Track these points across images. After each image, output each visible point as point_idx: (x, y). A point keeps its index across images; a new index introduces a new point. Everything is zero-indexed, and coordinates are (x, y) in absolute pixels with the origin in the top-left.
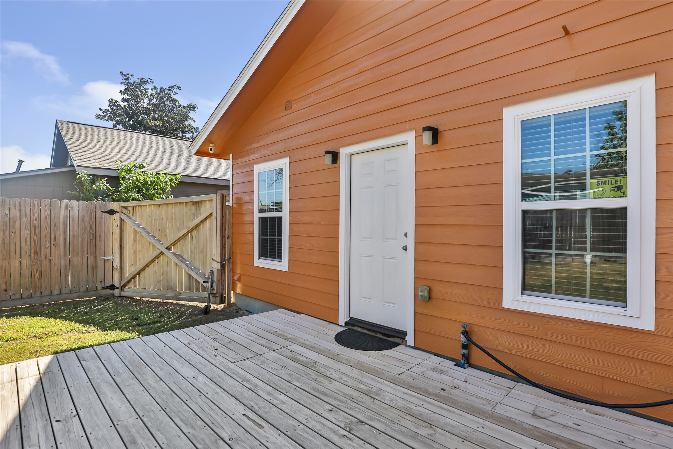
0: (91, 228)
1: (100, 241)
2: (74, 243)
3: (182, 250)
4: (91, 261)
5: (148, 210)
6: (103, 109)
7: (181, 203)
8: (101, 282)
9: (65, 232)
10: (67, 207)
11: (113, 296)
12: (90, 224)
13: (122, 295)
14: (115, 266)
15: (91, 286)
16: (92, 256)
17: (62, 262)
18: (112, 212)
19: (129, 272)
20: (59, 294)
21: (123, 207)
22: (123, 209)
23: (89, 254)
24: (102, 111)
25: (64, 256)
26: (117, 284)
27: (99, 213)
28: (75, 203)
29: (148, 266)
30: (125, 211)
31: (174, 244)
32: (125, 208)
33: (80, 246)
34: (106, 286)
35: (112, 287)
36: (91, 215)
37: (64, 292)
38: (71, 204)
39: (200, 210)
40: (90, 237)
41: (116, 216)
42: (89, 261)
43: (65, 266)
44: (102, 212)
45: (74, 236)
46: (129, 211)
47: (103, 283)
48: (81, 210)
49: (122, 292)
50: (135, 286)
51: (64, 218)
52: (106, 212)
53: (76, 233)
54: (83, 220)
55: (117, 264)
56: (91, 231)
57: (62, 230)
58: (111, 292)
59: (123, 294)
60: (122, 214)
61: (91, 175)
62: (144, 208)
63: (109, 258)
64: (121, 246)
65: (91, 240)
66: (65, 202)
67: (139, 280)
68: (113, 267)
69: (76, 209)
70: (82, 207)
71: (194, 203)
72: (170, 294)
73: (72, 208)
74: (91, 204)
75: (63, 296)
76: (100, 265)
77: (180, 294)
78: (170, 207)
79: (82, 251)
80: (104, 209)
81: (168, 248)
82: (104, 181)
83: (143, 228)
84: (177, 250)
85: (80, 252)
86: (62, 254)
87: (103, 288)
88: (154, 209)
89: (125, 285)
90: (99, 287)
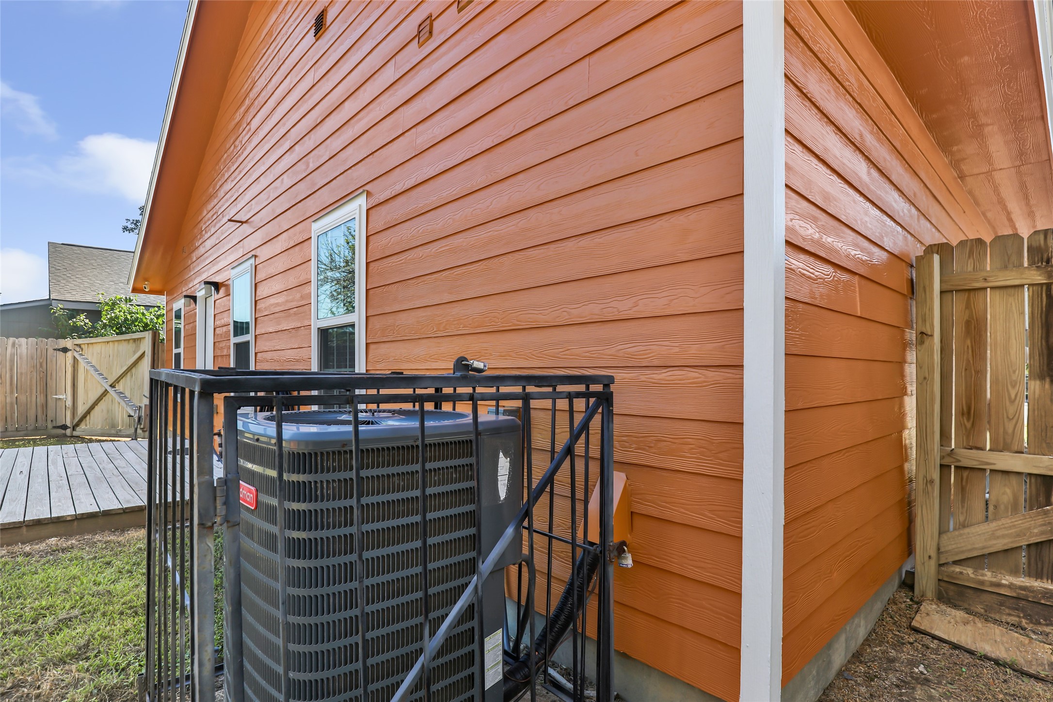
0: (41, 366)
1: (51, 379)
2: (21, 381)
3: (124, 388)
4: (41, 399)
5: (97, 348)
6: (131, 220)
7: (125, 340)
8: (52, 421)
9: (11, 369)
10: (14, 344)
11: (65, 436)
12: (39, 361)
13: (74, 435)
14: (67, 406)
15: (40, 425)
16: (42, 395)
17: (8, 400)
18: (65, 350)
19: (81, 410)
20: (4, 432)
21: (77, 345)
22: (75, 346)
23: (38, 392)
24: (129, 223)
25: (10, 394)
26: (69, 424)
27: (50, 351)
28: (23, 340)
29: (97, 405)
30: (78, 349)
31: (118, 380)
32: (79, 345)
33: (28, 384)
34: (57, 425)
35: (65, 427)
36: (42, 353)
37: (10, 429)
38: (19, 342)
39: (139, 347)
40: (40, 376)
41: (69, 354)
42: (38, 399)
43: (12, 404)
44: (54, 350)
45: (21, 374)
46: (82, 350)
47: (54, 422)
48: (29, 347)
49: (74, 432)
50: (86, 425)
51: (11, 355)
52: (59, 350)
53: (24, 371)
54: (32, 358)
55: (69, 403)
56: (41, 369)
57: (8, 368)
58: (64, 432)
59: (75, 433)
60: (75, 352)
61: (67, 309)
62: (95, 345)
63: (61, 397)
64: (74, 385)
65: (41, 378)
66: (11, 340)
67: (90, 419)
68: (66, 406)
69: (24, 347)
70: (32, 345)
71: (135, 340)
72: (113, 432)
73: (20, 345)
74: (42, 342)
75: (8, 434)
76: (51, 404)
77: (120, 430)
78: (116, 344)
79: (31, 390)
80: (56, 347)
81: (112, 386)
82: (82, 317)
83: (93, 366)
84: (120, 387)
85: (28, 390)
86: (8, 391)
87: (55, 427)
88: (103, 346)
89: (77, 425)
90: (50, 425)
